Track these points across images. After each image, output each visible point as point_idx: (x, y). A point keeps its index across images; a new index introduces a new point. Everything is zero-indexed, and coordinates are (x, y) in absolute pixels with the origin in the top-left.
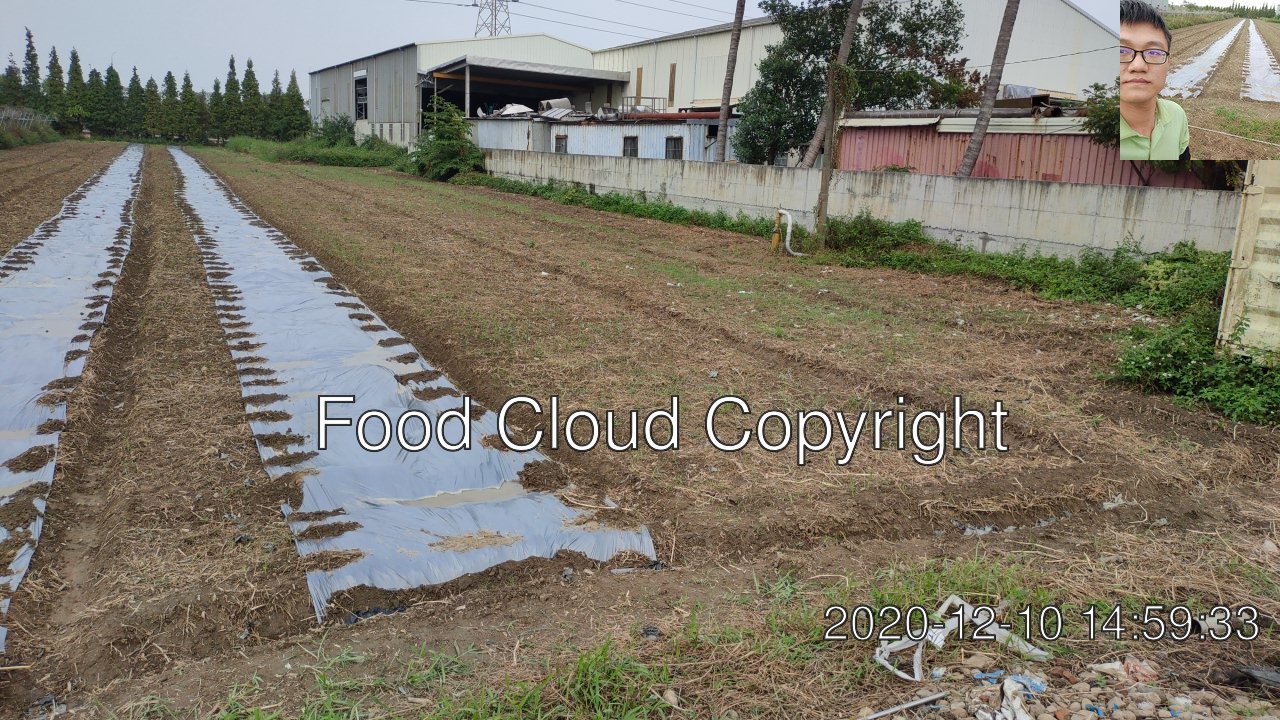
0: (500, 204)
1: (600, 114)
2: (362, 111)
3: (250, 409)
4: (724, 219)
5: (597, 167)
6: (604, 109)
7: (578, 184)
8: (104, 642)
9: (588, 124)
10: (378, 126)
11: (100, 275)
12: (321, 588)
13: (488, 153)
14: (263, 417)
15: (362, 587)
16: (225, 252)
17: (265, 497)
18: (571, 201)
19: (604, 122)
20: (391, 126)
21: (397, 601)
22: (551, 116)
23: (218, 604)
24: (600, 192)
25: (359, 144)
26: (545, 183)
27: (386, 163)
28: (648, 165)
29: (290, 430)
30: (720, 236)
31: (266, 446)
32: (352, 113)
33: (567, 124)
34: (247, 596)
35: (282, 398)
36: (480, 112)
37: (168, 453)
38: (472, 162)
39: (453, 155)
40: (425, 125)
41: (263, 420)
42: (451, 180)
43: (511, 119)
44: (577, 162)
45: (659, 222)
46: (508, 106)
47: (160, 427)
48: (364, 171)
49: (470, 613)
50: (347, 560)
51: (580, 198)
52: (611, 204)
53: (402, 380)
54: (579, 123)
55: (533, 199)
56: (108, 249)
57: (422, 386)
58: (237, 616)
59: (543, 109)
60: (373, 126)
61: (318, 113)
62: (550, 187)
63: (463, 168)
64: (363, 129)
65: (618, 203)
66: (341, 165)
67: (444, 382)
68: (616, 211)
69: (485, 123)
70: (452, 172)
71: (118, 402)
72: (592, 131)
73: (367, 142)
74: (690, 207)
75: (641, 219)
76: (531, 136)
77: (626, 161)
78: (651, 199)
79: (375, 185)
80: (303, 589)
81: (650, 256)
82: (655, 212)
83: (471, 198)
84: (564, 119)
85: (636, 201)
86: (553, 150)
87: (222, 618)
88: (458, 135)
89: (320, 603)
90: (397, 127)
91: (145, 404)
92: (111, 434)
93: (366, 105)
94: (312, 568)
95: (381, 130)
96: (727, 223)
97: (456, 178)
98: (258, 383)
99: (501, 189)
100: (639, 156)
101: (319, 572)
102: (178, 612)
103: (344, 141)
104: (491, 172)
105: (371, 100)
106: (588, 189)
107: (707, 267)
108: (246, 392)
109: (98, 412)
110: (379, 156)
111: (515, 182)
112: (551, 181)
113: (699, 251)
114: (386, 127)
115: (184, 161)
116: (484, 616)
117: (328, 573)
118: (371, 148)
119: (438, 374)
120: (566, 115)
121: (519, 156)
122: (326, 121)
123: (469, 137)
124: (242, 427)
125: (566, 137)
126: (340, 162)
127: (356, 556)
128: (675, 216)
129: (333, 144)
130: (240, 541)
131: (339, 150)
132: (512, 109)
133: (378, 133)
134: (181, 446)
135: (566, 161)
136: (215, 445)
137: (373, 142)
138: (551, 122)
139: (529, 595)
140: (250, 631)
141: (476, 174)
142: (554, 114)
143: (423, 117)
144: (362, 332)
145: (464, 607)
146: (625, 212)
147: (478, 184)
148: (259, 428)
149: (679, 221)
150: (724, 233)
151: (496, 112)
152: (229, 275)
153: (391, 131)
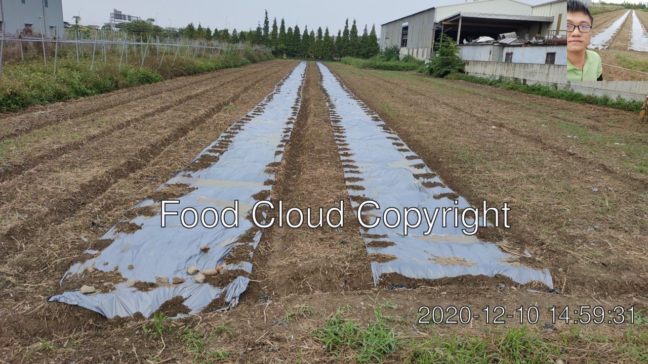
0: (471, 89)
1: (534, 40)
2: (404, 43)
3: (348, 183)
4: (607, 100)
5: (529, 70)
6: (536, 38)
7: (517, 79)
8: (288, 277)
9: (526, 46)
10: (411, 50)
11: (288, 119)
12: (377, 270)
13: (467, 63)
14: (353, 187)
15: (396, 273)
16: (339, 110)
17: (353, 224)
18: (512, 88)
19: (536, 45)
20: (418, 50)
21: (412, 284)
22: (504, 42)
23: (333, 269)
24: (528, 83)
25: (401, 59)
26: (497, 78)
27: (413, 68)
28: (560, 69)
29: (364, 195)
30: (604, 110)
31: (354, 201)
32: (399, 44)
33: (513, 46)
34: (345, 267)
35: (362, 180)
36: (465, 41)
37: (314, 199)
38: (457, 68)
39: (448, 64)
40: (435, 49)
41: (353, 189)
42: (446, 77)
43: (482, 44)
44: (518, 66)
45: (564, 101)
46: (480, 37)
47: (311, 187)
48: (403, 73)
49: (448, 297)
50: (390, 259)
51: (518, 87)
52: (536, 90)
53: (417, 176)
54: (520, 46)
55: (490, 87)
56: (292, 108)
57: (426, 181)
58: (340, 276)
59: (500, 39)
60: (409, 50)
61: (383, 45)
62: (500, 81)
63: (453, 71)
64: (404, 52)
65: (539, 90)
66: (392, 70)
67: (437, 179)
68: (538, 94)
69: (467, 47)
70: (447, 73)
71: (293, 175)
72: (528, 50)
73: (405, 58)
74: (585, 93)
75: (553, 99)
76: (492, 53)
77: (547, 66)
78: (560, 88)
79: (407, 79)
80: (369, 269)
81: (557, 120)
82: (562, 95)
83: (455, 86)
84: (512, 44)
85: (551, 89)
86: (504, 61)
87: (334, 276)
88: (452, 54)
89: (376, 277)
90: (420, 50)
91: (305, 177)
92: (291, 188)
93: (406, 40)
94: (374, 260)
95: (413, 52)
96: (609, 103)
97: (448, 76)
98: (351, 172)
99: (472, 82)
100: (555, 63)
101: (376, 262)
102: (317, 270)
103: (394, 58)
104: (467, 73)
105: (409, 38)
106: (522, 82)
107: (594, 128)
108: (347, 176)
109: (286, 178)
110: (410, 65)
111: (480, 78)
112: (501, 77)
113: (588, 118)
114: (415, 50)
115: (323, 68)
116: (455, 299)
117: (381, 264)
118: (407, 61)
119: (434, 175)
120: (513, 42)
121: (484, 64)
122: (386, 49)
123: (457, 54)
124: (344, 191)
125: (512, 53)
126: (391, 68)
127: (393, 258)
128: (575, 98)
129: (389, 60)
130: (342, 242)
131: (391, 63)
132: (483, 39)
133: (411, 54)
134: (319, 197)
135: (511, 67)
136: (333, 198)
137: (408, 58)
138: (504, 45)
139: (480, 294)
140: (345, 283)
141: (459, 74)
142: (507, 41)
143: (434, 45)
144: (398, 152)
145: (445, 293)
146: (543, 95)
147: (460, 79)
148: (351, 192)
149: (577, 101)
150: (606, 108)
151: (473, 41)
152: (340, 121)
153: (417, 52)
